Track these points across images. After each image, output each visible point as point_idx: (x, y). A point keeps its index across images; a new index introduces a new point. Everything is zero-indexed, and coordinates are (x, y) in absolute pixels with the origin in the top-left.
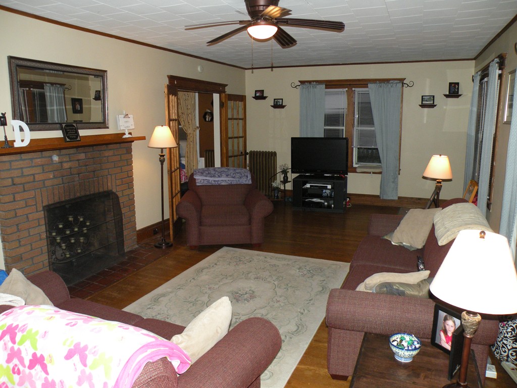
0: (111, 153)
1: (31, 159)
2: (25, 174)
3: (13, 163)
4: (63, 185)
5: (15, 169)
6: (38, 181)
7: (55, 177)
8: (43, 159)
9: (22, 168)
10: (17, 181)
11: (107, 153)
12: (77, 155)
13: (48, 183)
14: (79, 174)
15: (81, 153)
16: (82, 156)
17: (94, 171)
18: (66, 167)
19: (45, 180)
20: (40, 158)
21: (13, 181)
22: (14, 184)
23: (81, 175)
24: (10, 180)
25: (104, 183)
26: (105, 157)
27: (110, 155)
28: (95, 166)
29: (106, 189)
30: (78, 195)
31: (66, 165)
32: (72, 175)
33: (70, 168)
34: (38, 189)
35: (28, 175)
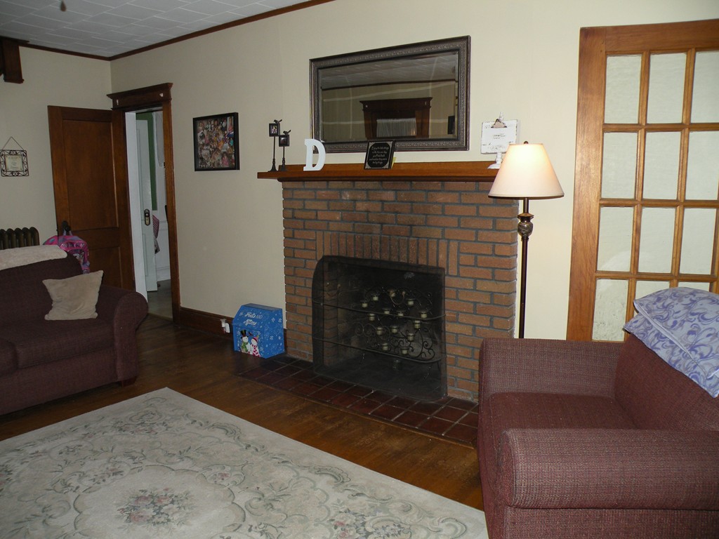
0: (450, 198)
1: (315, 190)
2: (307, 208)
3: (295, 192)
4: (353, 234)
5: (296, 199)
6: (322, 220)
7: (342, 220)
8: (329, 192)
9: (305, 200)
10: (298, 214)
11: (441, 198)
12: (380, 192)
13: (333, 226)
14: (382, 224)
15: (387, 190)
16: (389, 195)
17: (411, 226)
18: (361, 209)
19: (330, 221)
20: (324, 190)
21: (293, 213)
22: (295, 218)
23: (385, 226)
24: (291, 211)
25: (430, 252)
26: (436, 203)
27: (449, 201)
28: (412, 216)
29: (433, 263)
30: (377, 256)
31: (361, 206)
32: (368, 222)
33: (368, 211)
34: (320, 230)
35: (310, 210)
